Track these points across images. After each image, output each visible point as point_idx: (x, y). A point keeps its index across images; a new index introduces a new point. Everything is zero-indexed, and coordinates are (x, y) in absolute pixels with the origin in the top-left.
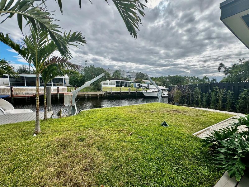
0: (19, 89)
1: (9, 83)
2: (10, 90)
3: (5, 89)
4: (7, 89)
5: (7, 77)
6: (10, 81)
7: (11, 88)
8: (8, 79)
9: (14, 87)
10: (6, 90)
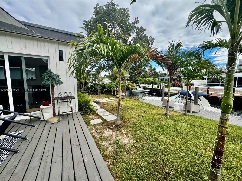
0: (214, 89)
1: (206, 83)
2: (207, 90)
3: (203, 88)
4: (205, 89)
5: (206, 79)
6: (207, 81)
7: (208, 87)
8: (206, 80)
9: (211, 87)
10: (203, 90)
